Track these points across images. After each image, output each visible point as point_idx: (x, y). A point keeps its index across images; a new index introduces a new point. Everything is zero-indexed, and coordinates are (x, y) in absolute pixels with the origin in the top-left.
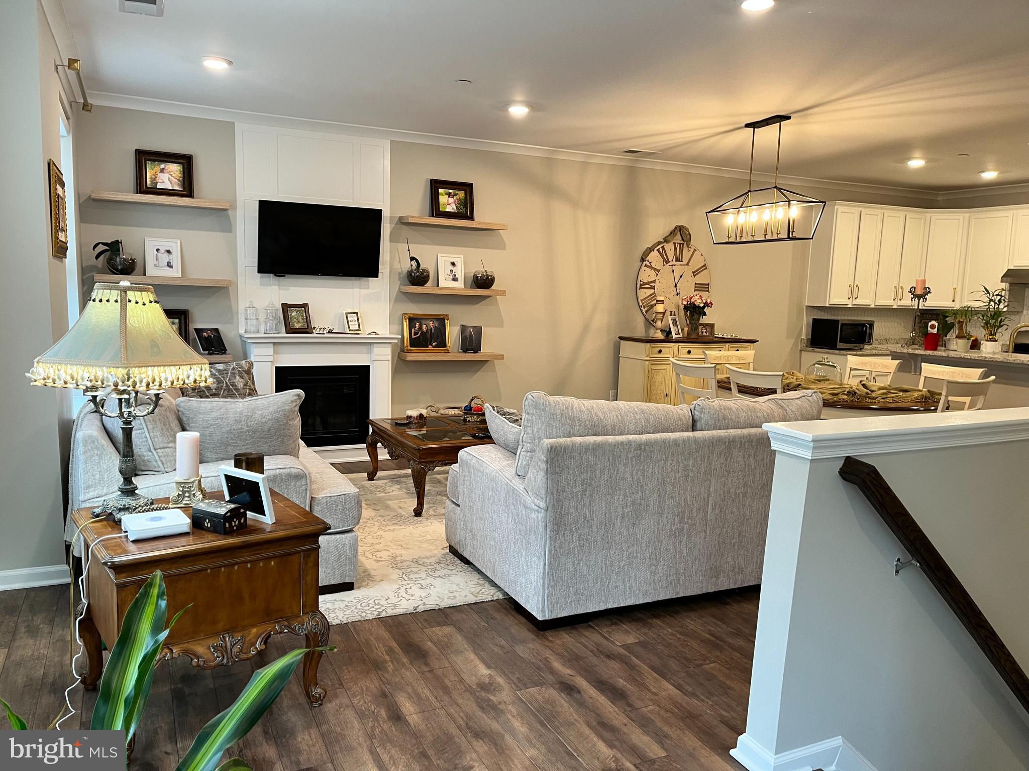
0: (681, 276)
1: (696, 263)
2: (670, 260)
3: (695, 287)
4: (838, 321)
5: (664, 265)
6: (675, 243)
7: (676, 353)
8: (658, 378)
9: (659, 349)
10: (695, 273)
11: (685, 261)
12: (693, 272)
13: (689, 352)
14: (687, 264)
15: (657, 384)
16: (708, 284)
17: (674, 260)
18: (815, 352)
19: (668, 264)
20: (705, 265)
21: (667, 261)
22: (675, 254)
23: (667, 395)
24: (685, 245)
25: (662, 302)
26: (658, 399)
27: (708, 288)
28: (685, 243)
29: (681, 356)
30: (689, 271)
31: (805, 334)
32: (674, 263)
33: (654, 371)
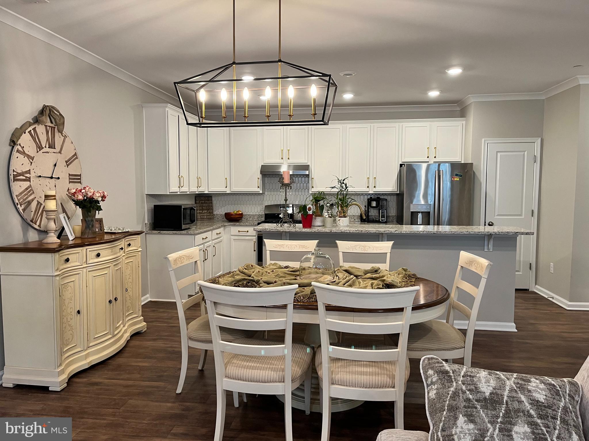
0: (55, 165)
1: (68, 152)
2: (44, 146)
3: (70, 179)
4: (179, 207)
5: (38, 152)
6: (46, 126)
7: (85, 260)
8: (67, 294)
9: (66, 257)
10: (68, 163)
11: (58, 149)
12: (66, 162)
13: (98, 255)
14: (60, 152)
15: (67, 302)
16: (80, 175)
17: (47, 146)
18: (161, 234)
19: (42, 151)
20: (75, 154)
21: (40, 147)
22: (48, 140)
23: (79, 312)
24: (56, 129)
25: (53, 197)
26: (69, 320)
27: (80, 179)
28: (56, 127)
29: (90, 262)
30: (61, 160)
31: (147, 219)
32: (47, 149)
33: (63, 286)
